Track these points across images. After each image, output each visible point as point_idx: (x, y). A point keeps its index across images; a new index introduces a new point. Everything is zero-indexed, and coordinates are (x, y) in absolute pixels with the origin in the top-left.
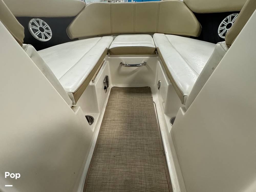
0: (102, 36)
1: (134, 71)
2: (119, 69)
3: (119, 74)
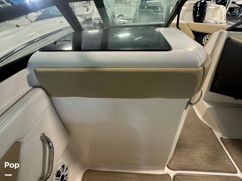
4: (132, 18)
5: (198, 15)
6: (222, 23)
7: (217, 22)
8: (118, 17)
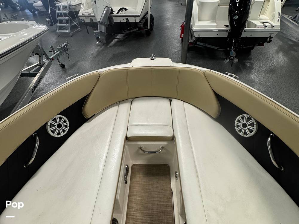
4: (140, 14)
6: (274, 27)
7: (266, 24)
8: (118, 13)
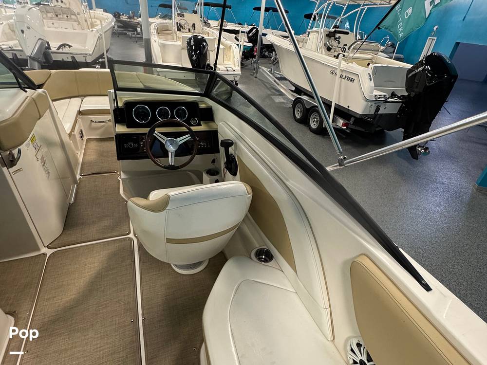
0: (70, 98)
1: (103, 126)
2: (90, 124)
3: (91, 129)
4: (91, 53)
5: (194, 58)
6: (235, 71)
7: (228, 68)
8: (58, 49)
